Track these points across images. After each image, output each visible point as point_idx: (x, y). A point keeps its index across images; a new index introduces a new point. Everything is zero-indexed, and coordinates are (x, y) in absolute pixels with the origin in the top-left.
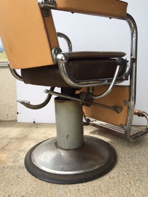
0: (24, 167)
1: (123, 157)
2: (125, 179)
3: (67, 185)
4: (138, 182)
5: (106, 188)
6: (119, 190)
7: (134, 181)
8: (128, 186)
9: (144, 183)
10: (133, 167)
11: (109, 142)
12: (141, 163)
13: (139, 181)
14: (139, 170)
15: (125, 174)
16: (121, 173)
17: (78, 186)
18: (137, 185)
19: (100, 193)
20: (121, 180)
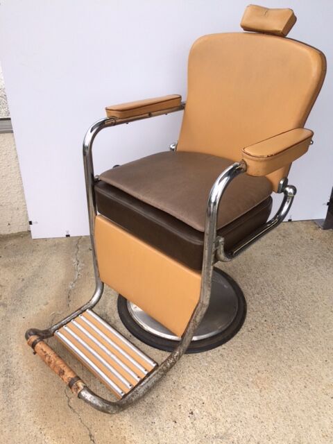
1: (251, 294)
2: (266, 330)
3: (205, 352)
4: (280, 331)
5: (250, 347)
6: (264, 346)
7: (275, 329)
9: (286, 331)
10: (268, 308)
12: (274, 299)
13: (281, 329)
14: (276, 311)
15: (263, 321)
16: (258, 321)
17: (219, 351)
18: (281, 335)
19: (246, 354)
20: (261, 332)
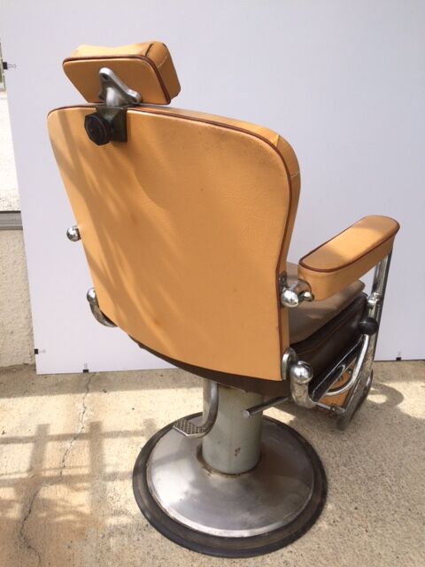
0: (147, 526)
1: (334, 466)
2: (355, 523)
4: (378, 525)
5: (331, 551)
6: (354, 550)
7: (371, 522)
8: (365, 537)
9: (388, 525)
10: (360, 488)
11: (291, 421)
12: (370, 475)
13: (380, 523)
15: (352, 509)
16: (344, 508)
17: (282, 556)
19: (325, 562)
20: (349, 526)
